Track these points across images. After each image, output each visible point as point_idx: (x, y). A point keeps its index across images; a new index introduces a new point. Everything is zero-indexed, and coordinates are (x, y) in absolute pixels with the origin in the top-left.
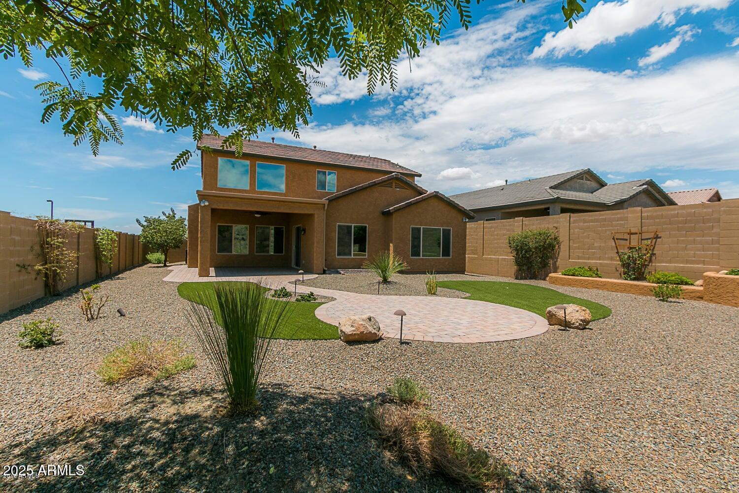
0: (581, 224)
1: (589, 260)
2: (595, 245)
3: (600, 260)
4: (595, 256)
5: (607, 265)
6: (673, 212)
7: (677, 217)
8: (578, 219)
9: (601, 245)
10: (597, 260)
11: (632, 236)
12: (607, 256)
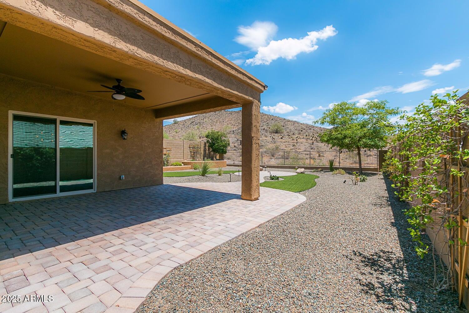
6: (174, 142)
7: (175, 144)
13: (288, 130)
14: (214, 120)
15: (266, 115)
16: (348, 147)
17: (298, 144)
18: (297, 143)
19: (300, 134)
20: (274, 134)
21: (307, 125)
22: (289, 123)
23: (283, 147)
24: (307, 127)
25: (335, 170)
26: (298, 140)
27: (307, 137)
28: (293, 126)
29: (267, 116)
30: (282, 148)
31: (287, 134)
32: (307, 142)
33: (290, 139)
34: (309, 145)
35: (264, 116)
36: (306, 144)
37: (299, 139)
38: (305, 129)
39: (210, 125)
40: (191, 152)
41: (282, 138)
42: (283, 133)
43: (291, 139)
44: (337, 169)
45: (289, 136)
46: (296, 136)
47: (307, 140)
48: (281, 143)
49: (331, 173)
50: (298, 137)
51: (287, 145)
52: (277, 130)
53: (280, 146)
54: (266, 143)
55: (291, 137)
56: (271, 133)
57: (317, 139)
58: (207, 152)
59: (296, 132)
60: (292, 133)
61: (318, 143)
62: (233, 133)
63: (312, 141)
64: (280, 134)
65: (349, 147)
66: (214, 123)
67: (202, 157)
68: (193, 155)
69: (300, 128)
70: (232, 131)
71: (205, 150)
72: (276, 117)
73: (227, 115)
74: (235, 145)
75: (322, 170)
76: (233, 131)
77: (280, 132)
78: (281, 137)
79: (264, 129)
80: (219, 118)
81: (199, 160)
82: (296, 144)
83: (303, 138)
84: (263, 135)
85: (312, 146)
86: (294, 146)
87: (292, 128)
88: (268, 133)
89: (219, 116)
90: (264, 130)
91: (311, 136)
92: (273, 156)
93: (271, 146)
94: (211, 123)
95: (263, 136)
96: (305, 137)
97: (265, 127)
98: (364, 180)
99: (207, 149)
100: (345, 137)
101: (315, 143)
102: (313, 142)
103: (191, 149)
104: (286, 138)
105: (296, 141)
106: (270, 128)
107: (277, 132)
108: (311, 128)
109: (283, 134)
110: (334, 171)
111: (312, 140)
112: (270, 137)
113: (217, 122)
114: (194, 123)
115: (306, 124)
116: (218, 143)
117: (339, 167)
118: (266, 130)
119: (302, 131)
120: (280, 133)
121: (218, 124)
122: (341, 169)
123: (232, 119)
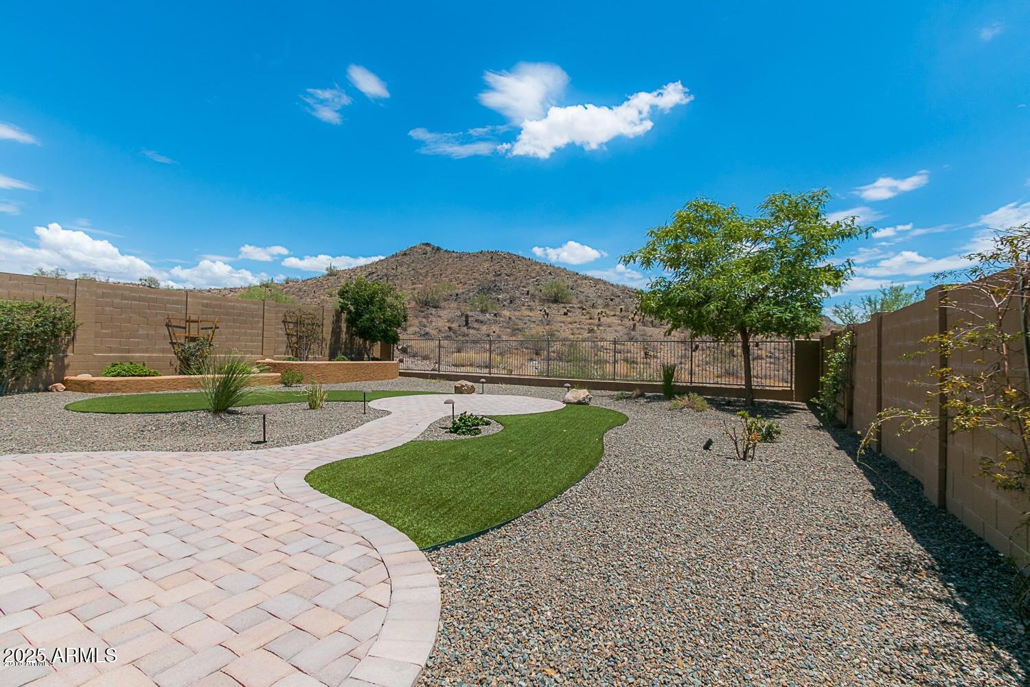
0: (117, 301)
1: (129, 353)
2: (141, 332)
3: (147, 352)
4: (140, 347)
5: (157, 359)
6: (230, 304)
7: (234, 309)
8: (111, 292)
9: (150, 333)
10: (143, 352)
11: (191, 323)
12: (157, 347)
13: (582, 297)
14: (420, 271)
15: (536, 263)
16: (714, 328)
17: (601, 328)
18: (599, 325)
19: (607, 306)
20: (551, 305)
21: (623, 289)
22: (584, 281)
23: (565, 333)
24: (623, 293)
25: (676, 396)
26: (602, 320)
27: (624, 313)
28: (594, 288)
29: (538, 267)
30: (563, 335)
31: (579, 305)
32: (621, 325)
33: (585, 317)
34: (625, 331)
35: (533, 267)
36: (619, 328)
37: (605, 318)
38: (619, 296)
39: (410, 281)
40: (288, 334)
41: (565, 314)
42: (570, 303)
43: (588, 316)
44: (684, 391)
45: (583, 309)
46: (599, 311)
47: (622, 321)
48: (563, 325)
49: (666, 404)
50: (602, 312)
51: (575, 331)
52: (556, 295)
53: (559, 331)
54: (529, 323)
55: (588, 313)
56: (543, 301)
57: (643, 318)
58: (344, 336)
59: (600, 301)
60: (589, 303)
61: (645, 328)
62: (456, 300)
63: (632, 322)
64: (563, 305)
65: (717, 330)
66: (421, 278)
67: (327, 352)
68: (297, 343)
69: (608, 294)
70: (455, 294)
71: (336, 332)
72: (559, 268)
73: (450, 260)
74: (453, 325)
75: (642, 395)
76: (457, 295)
77: (564, 300)
78: (565, 310)
79: (528, 292)
80: (433, 266)
81: (315, 359)
82: (596, 328)
83: (614, 315)
84: (523, 305)
85: (633, 333)
86: (591, 331)
87: (591, 292)
88: (537, 301)
89: (434, 263)
90: (528, 294)
91: (632, 312)
92: (537, 354)
93: (539, 330)
94: (413, 276)
95: (524, 308)
96: (618, 313)
97: (531, 289)
98: (769, 436)
99: (345, 330)
100: (708, 299)
101: (639, 327)
102: (634, 325)
103: (291, 326)
104: (576, 315)
105: (596, 321)
106: (541, 291)
107: (556, 301)
108: (632, 294)
109: (571, 305)
110: (675, 399)
111: (633, 320)
112: (541, 310)
113: (426, 276)
114: (375, 275)
115: (623, 286)
116: (372, 312)
117: (689, 384)
118: (532, 295)
119: (612, 300)
120: (563, 303)
121: (429, 279)
122: (696, 395)
123: (461, 270)
